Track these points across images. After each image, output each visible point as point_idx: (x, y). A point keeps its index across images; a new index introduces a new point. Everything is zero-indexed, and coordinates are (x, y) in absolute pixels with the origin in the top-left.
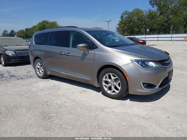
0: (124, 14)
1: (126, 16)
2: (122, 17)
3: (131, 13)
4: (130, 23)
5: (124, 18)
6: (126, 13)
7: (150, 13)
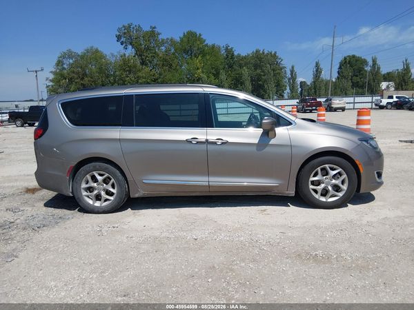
0: (64, 56)
1: (71, 61)
2: (59, 63)
3: (82, 57)
4: (82, 79)
5: (65, 66)
6: (69, 55)
7: (124, 60)
